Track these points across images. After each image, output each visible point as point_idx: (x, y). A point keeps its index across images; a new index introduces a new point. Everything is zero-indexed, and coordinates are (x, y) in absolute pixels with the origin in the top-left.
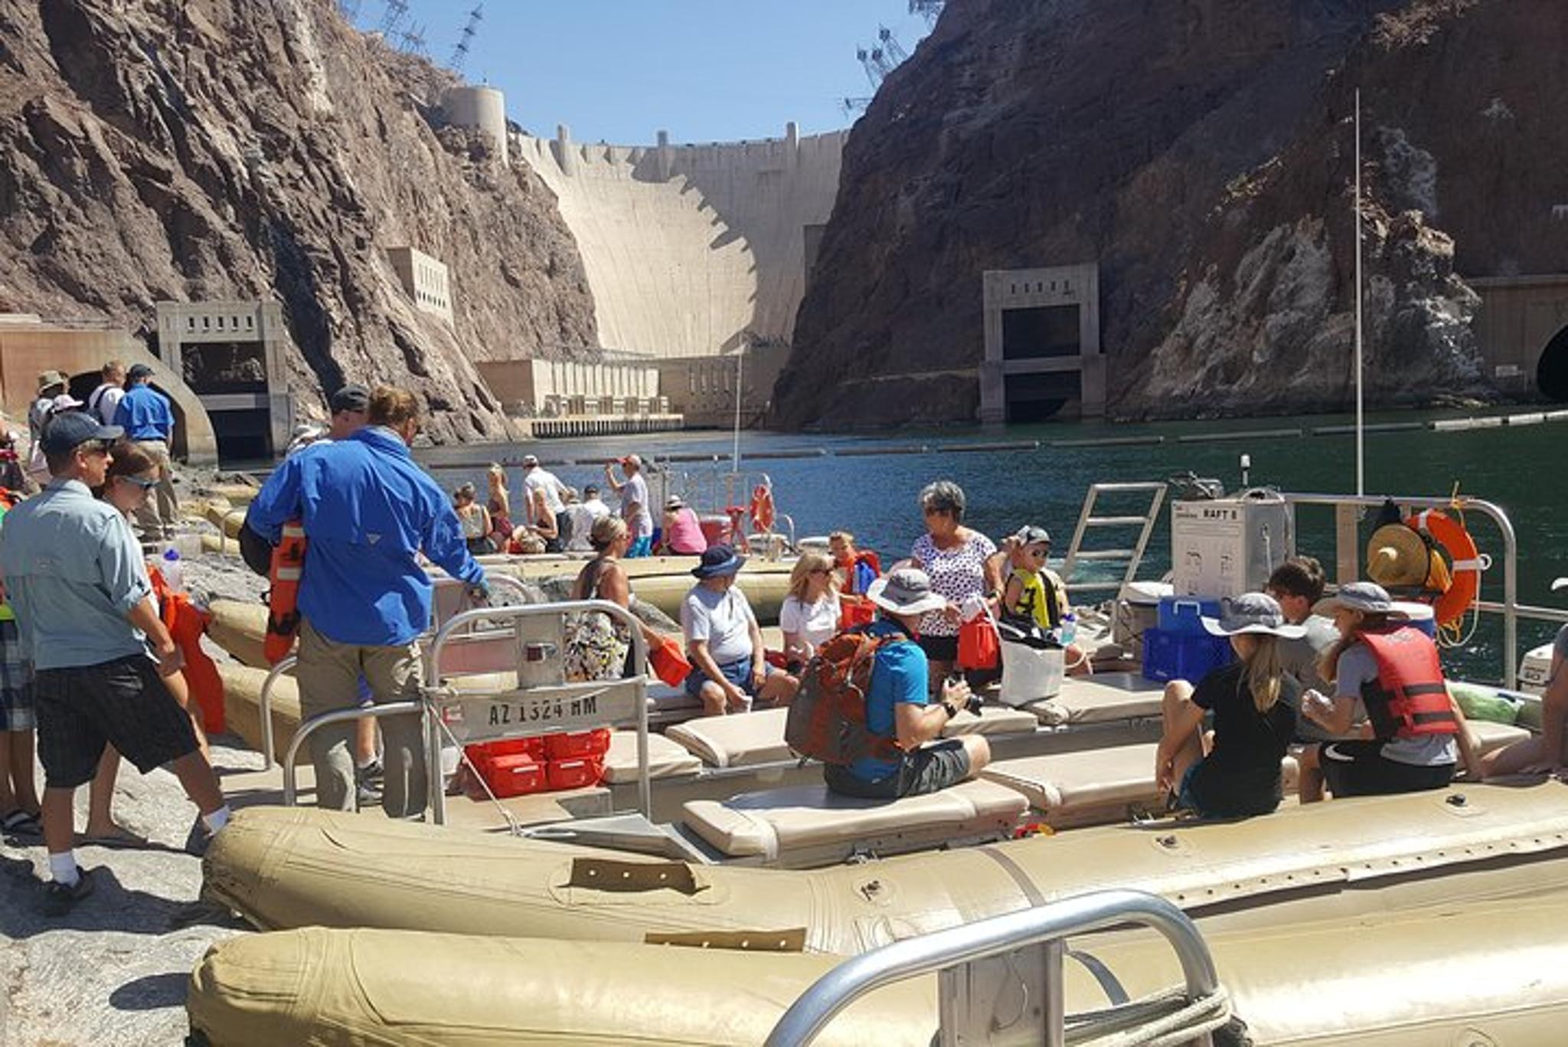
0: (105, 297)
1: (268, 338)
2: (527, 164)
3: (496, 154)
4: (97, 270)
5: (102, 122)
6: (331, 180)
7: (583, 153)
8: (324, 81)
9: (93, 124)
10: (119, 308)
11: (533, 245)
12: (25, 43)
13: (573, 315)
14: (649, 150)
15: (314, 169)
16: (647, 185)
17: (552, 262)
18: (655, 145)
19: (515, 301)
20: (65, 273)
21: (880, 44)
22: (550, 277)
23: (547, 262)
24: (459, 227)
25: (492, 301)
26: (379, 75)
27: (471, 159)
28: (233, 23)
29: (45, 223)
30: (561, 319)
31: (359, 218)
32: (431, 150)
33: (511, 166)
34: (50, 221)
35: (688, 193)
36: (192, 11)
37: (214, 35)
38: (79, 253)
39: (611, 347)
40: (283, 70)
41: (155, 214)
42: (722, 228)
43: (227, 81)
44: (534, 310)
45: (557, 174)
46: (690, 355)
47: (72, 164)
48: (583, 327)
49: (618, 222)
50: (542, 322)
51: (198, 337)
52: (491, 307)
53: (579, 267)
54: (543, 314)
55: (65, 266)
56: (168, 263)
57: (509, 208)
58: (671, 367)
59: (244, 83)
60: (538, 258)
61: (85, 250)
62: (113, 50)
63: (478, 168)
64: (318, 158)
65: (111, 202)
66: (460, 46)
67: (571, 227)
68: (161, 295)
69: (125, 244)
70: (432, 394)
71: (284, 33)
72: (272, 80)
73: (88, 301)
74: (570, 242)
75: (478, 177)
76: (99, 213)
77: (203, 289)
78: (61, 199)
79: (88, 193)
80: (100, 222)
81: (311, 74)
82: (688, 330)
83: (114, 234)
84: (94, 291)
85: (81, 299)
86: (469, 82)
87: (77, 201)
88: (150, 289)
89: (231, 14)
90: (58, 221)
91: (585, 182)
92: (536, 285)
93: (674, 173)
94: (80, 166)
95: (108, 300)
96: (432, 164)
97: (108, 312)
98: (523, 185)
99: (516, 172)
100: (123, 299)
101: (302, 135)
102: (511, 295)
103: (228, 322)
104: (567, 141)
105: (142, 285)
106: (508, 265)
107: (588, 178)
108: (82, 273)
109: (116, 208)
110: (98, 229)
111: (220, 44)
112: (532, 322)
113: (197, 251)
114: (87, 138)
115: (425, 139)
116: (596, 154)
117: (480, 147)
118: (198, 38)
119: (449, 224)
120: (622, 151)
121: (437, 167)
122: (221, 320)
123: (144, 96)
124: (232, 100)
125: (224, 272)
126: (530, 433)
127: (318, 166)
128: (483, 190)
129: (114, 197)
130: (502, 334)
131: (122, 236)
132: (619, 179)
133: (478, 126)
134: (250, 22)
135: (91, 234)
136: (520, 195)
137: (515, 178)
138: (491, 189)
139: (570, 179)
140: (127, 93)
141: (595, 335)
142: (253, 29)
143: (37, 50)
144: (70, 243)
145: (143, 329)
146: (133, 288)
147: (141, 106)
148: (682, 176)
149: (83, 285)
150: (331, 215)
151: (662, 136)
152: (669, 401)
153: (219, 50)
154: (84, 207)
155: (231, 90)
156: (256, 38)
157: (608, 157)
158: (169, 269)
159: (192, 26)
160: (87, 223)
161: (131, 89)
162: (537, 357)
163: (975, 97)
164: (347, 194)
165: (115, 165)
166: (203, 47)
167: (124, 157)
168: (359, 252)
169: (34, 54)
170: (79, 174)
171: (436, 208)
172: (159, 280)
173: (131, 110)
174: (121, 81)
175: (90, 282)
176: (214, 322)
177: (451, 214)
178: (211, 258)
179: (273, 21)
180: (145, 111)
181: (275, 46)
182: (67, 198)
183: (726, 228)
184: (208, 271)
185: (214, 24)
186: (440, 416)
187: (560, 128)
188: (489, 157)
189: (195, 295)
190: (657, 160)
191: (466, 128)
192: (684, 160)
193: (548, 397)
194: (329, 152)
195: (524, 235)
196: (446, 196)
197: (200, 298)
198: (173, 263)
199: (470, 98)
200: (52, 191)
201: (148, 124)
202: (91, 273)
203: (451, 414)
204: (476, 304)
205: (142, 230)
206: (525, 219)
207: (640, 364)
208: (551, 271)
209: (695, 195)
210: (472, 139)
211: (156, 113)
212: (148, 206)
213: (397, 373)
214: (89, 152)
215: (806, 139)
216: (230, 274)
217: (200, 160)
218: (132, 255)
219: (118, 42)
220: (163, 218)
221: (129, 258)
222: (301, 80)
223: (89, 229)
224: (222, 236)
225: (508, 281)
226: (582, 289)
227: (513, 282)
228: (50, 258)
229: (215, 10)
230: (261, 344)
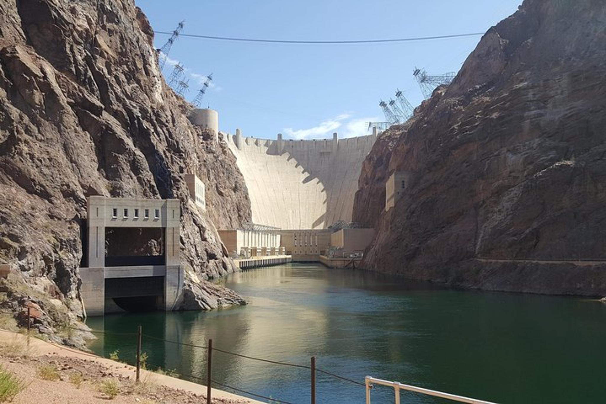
0: (50, 190)
1: (170, 225)
2: (226, 143)
3: (214, 138)
4: (46, 171)
5: (56, 71)
6: (167, 135)
7: (246, 141)
8: (161, 88)
9: (49, 69)
10: (59, 200)
11: (229, 178)
12: (4, 17)
13: (243, 209)
14: (274, 141)
15: (159, 129)
16: (272, 156)
17: (236, 185)
18: (276, 139)
19: (221, 202)
20: (20, 171)
21: (395, 98)
22: (235, 192)
23: (234, 185)
24: (203, 168)
25: (213, 202)
26: (172, 96)
27: (204, 139)
28: (120, 50)
29: (8, 133)
30: (239, 211)
31: (181, 157)
32: (192, 133)
33: (220, 144)
34: (11, 132)
35: (290, 161)
36: (100, 38)
37: (110, 53)
38: (32, 157)
39: (257, 223)
40: (143, 78)
41: (89, 135)
42: (307, 175)
43: (116, 77)
44: (229, 206)
45: (235, 149)
46: (292, 229)
47: (33, 94)
48: (247, 214)
49: (260, 170)
50: (232, 211)
51: (119, 223)
52: (213, 205)
53: (246, 188)
54: (232, 208)
55: (20, 165)
56: (96, 169)
57: (220, 161)
58: (285, 234)
59: (125, 80)
60: (230, 183)
61: (37, 155)
62: (65, 31)
63: (207, 143)
64: (162, 124)
65: (59, 124)
66: (201, 91)
67: (242, 171)
68: (91, 191)
69: (67, 153)
70: (209, 251)
71: (144, 60)
72: (138, 82)
73: (36, 193)
74: (242, 177)
75: (207, 147)
76: (50, 131)
77: (121, 188)
78: (21, 118)
79: (41, 115)
80: (50, 136)
81: (156, 82)
82: (291, 217)
83: (59, 146)
84: (41, 186)
85: (31, 191)
86: (202, 107)
87: (33, 120)
88: (83, 186)
89: (119, 45)
90: (18, 132)
91: (246, 153)
92: (230, 195)
93: (284, 152)
94: (38, 97)
95: (52, 193)
96: (192, 139)
97: (51, 202)
98: (224, 152)
99: (221, 147)
100: (63, 192)
101: (153, 111)
102: (220, 200)
103: (142, 213)
104: (240, 136)
105: (77, 183)
106: (219, 186)
107: (248, 151)
108: (34, 172)
109: (62, 127)
110: (48, 141)
111: (114, 58)
112: (228, 212)
113: (118, 163)
114: (45, 77)
115: (189, 127)
116: (252, 142)
117: (208, 134)
118: (102, 52)
119: (198, 166)
120: (263, 141)
121: (194, 140)
122: (137, 211)
123: (82, 63)
124: (118, 87)
125: (135, 178)
126: (239, 266)
127: (161, 128)
128: (209, 153)
129: (61, 120)
130: (217, 217)
131: (65, 148)
132: (261, 153)
133: (207, 126)
134: (128, 50)
135: (42, 145)
136: (224, 156)
137: (221, 149)
138: (213, 153)
139: (240, 151)
140: (72, 59)
141: (251, 218)
142: (130, 55)
143: (13, 24)
144: (26, 149)
145: (77, 216)
146: (71, 185)
147: (80, 68)
148: (287, 153)
149: (33, 180)
150: (168, 154)
151: (280, 136)
152: (285, 249)
153: (113, 61)
154: (38, 125)
155: (119, 82)
156: (131, 59)
157: (256, 143)
158: (96, 173)
159: (99, 46)
160: (40, 136)
161: (74, 56)
162: (239, 229)
163: (542, 105)
164: (175, 143)
165: (64, 100)
166: (105, 58)
167: (70, 95)
168: (181, 174)
169: (10, 25)
170: (37, 101)
171: (193, 159)
172: (90, 180)
173: (73, 69)
174: (68, 50)
175: (39, 178)
176: (132, 213)
177: (199, 162)
178: (127, 168)
179: (139, 53)
180: (83, 71)
181: (140, 66)
182: (26, 119)
183: (309, 175)
184: (125, 177)
185: (110, 48)
186: (212, 261)
187: (237, 130)
188: (212, 139)
189: (115, 192)
190: (277, 146)
191: (201, 126)
192: (288, 146)
193: (242, 248)
194: (167, 122)
195: (225, 173)
196: (197, 154)
197: (118, 195)
198: (98, 170)
199: (205, 113)
200: (15, 112)
201: (84, 80)
202: (41, 172)
203: (217, 261)
204: (208, 203)
205: (79, 145)
206: (226, 167)
207: (273, 232)
208: (235, 189)
209: (293, 161)
210: (204, 131)
211: (90, 73)
212: (84, 130)
213: (197, 240)
214: (46, 87)
215: (341, 140)
216: (139, 180)
217: (115, 107)
218: (72, 161)
219: (68, 28)
220: (94, 138)
221: (69, 164)
222: (151, 85)
223: (41, 141)
224: (135, 155)
225: (219, 194)
226: (247, 198)
227: (221, 194)
228: (10, 159)
229: (111, 41)
230: (164, 229)
